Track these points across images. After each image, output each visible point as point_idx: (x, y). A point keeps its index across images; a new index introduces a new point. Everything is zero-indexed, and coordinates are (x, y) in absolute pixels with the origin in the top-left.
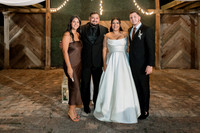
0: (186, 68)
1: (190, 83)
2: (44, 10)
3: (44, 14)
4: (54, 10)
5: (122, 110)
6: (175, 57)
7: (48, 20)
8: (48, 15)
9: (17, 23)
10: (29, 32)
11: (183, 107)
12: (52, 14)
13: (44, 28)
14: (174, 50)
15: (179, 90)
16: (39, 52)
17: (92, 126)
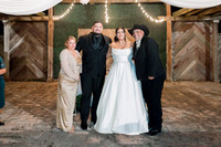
0: (200, 81)
1: (203, 96)
2: (46, 18)
3: (46, 22)
4: (56, 18)
5: (125, 123)
6: (188, 68)
7: (51, 29)
8: (51, 23)
9: (17, 32)
10: (30, 42)
11: (193, 121)
12: (55, 22)
13: (47, 37)
14: (187, 60)
15: (190, 104)
16: (41, 63)
17: (95, 140)
